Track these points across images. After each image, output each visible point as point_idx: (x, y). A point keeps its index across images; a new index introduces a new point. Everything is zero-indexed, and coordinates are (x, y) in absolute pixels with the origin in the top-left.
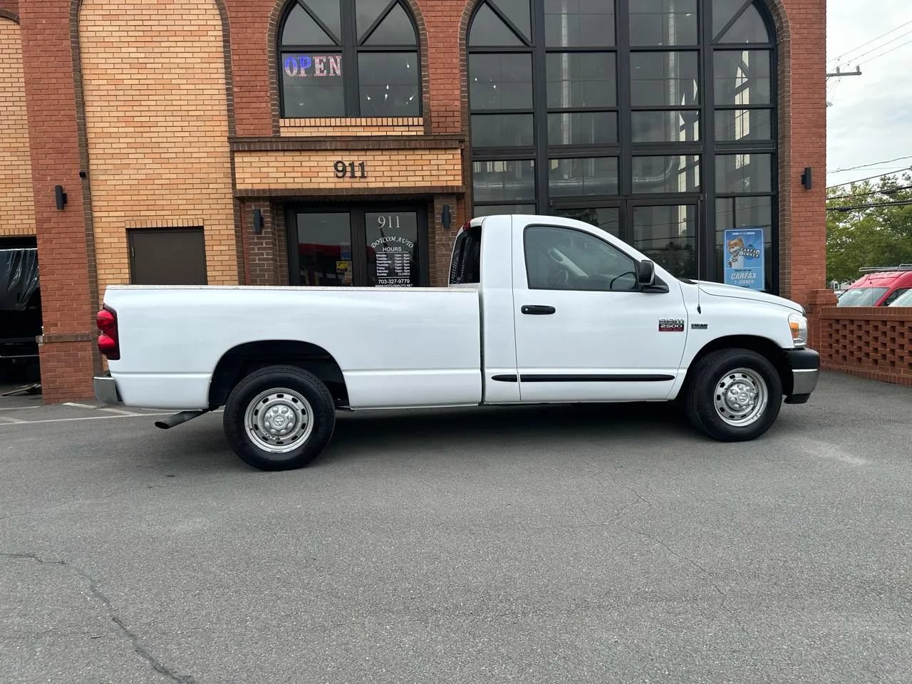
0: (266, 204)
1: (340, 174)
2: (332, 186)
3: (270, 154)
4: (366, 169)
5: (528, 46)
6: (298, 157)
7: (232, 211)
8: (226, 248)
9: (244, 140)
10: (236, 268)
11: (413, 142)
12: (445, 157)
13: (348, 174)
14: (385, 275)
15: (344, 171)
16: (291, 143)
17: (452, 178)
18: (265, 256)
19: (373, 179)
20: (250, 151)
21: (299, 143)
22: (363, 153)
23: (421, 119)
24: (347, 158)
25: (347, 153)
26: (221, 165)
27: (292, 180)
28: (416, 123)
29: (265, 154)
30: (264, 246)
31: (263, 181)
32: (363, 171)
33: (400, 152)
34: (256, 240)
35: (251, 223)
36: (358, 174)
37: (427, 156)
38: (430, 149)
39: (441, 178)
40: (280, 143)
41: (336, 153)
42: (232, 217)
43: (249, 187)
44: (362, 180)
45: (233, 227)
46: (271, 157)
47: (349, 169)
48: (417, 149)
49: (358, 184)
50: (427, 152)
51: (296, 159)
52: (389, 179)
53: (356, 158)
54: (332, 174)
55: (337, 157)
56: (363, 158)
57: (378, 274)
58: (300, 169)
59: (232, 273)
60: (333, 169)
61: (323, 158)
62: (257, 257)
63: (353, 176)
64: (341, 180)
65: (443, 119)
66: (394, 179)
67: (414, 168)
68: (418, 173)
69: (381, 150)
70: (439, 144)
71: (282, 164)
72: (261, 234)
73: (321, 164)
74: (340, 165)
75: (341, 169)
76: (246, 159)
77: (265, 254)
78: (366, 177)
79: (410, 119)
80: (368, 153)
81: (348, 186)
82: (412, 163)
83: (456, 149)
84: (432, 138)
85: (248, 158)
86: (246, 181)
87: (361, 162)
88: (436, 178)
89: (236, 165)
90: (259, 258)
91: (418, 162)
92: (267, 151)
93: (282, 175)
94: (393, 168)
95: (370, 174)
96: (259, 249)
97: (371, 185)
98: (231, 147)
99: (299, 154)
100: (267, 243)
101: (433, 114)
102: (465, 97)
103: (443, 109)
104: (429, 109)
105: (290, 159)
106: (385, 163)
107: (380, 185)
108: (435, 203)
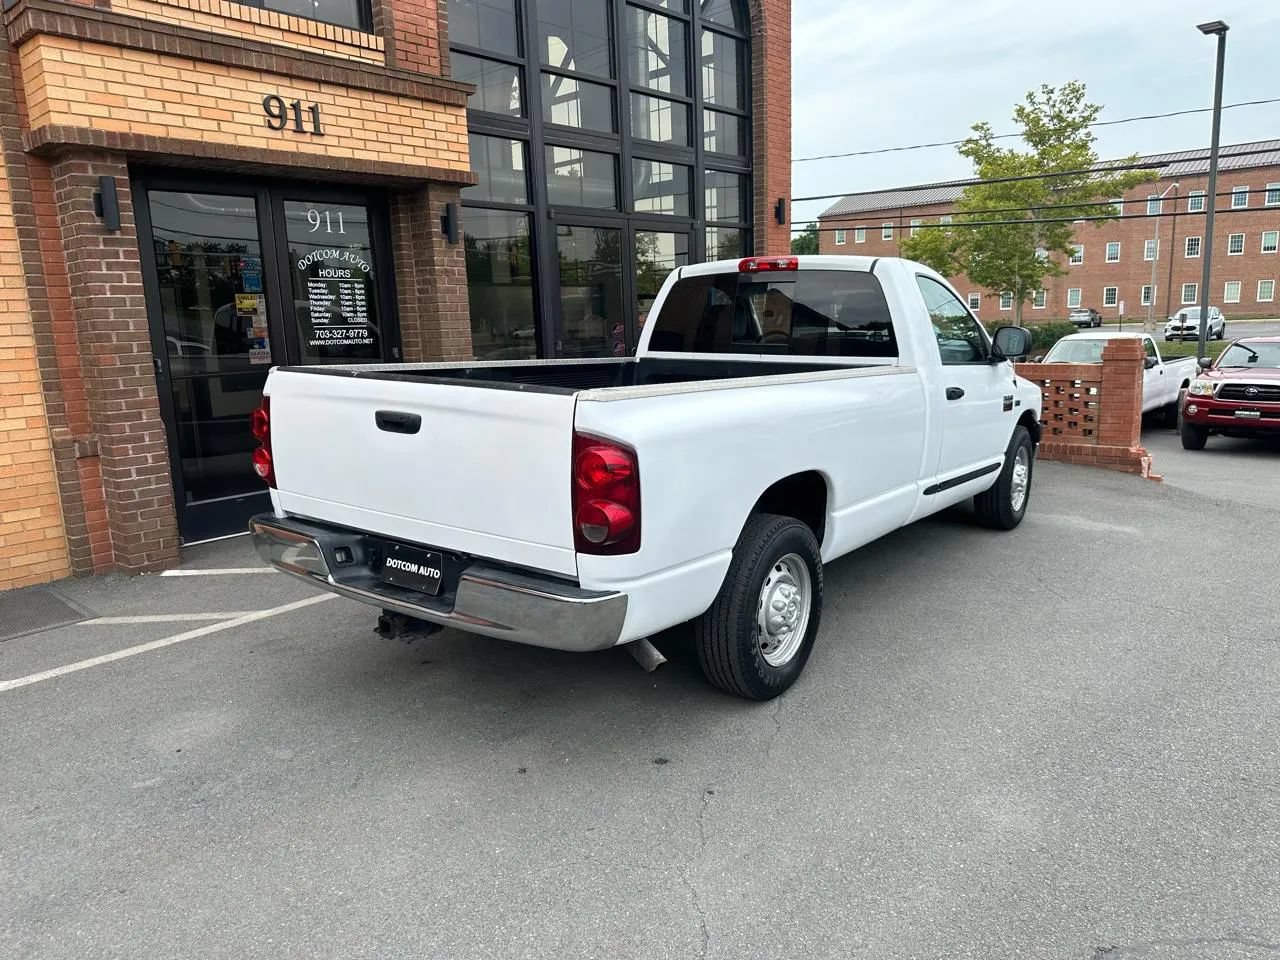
0: (120, 166)
1: (276, 123)
2: (261, 144)
3: (127, 54)
4: (322, 119)
6: (203, 76)
9: (67, 11)
11: (401, 83)
12: (445, 118)
13: (291, 125)
14: (326, 321)
15: (282, 117)
16: (177, 39)
17: (454, 156)
18: (125, 283)
19: (334, 141)
20: (81, 39)
21: (198, 44)
22: (314, 87)
23: (381, 40)
24: (290, 92)
25: (286, 82)
27: (179, 121)
28: (373, 46)
29: (116, 52)
30: (122, 259)
31: (116, 113)
32: (317, 127)
33: (378, 98)
34: (102, 247)
35: (87, 205)
36: (308, 127)
37: (421, 112)
38: (423, 100)
39: (442, 155)
40: (153, 35)
41: (266, 78)
42: (4, 185)
43: (84, 123)
44: (316, 139)
45: (7, 211)
46: (131, 62)
47: (291, 114)
48: (405, 96)
49: (310, 147)
50: (418, 105)
51: (186, 75)
52: (361, 144)
53: (301, 95)
54: (260, 121)
55: (268, 87)
56: (315, 97)
57: (314, 321)
58: (195, 100)
60: (261, 110)
61: (241, 85)
62: (108, 285)
63: (299, 130)
64: (278, 134)
65: (413, 48)
66: (370, 145)
67: (400, 130)
68: (407, 140)
69: (347, 87)
70: (438, 93)
71: (156, 83)
72: (112, 232)
73: (237, 95)
74: (274, 103)
75: (276, 111)
76: (68, 57)
77: (125, 279)
78: (323, 135)
79: (364, 36)
80: (324, 89)
81: (290, 147)
82: (396, 120)
83: (461, 106)
84: (429, 81)
85: (75, 55)
86: (75, 108)
87: (312, 105)
88: (431, 153)
89: (46, 66)
90: (111, 286)
91: (405, 121)
92: (121, 46)
93: (158, 107)
94: (368, 125)
95: (329, 130)
96: (109, 266)
97: (334, 152)
98: (30, 21)
99: (190, 66)
100: (127, 254)
101: (399, 35)
102: (444, 17)
103: (412, 29)
104: (391, 23)
105: (173, 74)
106: (354, 113)
107: (347, 154)
108: (431, 197)
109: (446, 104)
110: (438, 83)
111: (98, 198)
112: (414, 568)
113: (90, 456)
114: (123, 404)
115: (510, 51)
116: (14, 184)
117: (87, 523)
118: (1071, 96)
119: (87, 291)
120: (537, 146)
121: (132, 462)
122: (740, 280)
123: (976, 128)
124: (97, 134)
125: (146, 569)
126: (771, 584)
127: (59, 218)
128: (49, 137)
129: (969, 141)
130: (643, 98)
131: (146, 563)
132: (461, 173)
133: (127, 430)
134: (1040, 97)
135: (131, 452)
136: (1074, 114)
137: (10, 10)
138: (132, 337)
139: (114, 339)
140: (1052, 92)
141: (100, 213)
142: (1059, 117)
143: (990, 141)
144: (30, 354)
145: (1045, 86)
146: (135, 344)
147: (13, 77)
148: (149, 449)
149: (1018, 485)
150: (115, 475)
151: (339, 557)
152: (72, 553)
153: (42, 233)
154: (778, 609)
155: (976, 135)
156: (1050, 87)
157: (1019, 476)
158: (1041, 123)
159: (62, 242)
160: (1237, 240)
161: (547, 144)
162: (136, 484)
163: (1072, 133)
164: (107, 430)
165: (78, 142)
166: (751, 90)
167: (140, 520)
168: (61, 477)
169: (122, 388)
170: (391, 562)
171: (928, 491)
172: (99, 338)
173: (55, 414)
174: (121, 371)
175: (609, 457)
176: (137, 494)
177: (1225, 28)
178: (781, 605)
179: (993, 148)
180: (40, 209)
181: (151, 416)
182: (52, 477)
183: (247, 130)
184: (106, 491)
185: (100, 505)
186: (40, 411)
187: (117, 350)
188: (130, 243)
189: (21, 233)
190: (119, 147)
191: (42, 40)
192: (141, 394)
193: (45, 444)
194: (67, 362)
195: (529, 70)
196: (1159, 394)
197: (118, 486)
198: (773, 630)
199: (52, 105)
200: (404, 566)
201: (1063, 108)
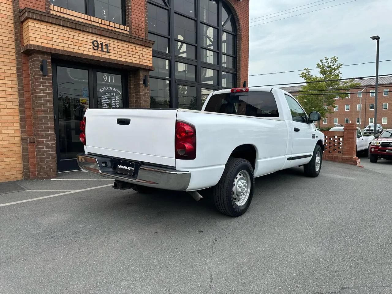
0: (49, 57)
1: (96, 48)
2: (91, 54)
3: (54, 26)
4: (109, 48)
5: (168, 7)
6: (75, 33)
7: (14, 58)
8: (10, 82)
9: (37, 12)
10: (17, 97)
11: (133, 39)
12: (145, 50)
13: (100, 49)
15: (98, 46)
16: (69, 23)
17: (148, 62)
18: (47, 91)
19: (113, 55)
20: (41, 21)
21: (74, 24)
22: (108, 39)
23: (128, 28)
24: (100, 40)
25: (100, 37)
26: (6, 24)
27: (67, 46)
28: (126, 29)
29: (51, 25)
30: (47, 84)
31: (49, 42)
32: (107, 50)
33: (126, 43)
34: (41, 80)
35: (38, 68)
36: (105, 50)
37: (138, 48)
38: (139, 45)
39: (144, 61)
40: (62, 21)
41: (94, 35)
42: (15, 61)
43: (40, 44)
44: (107, 54)
45: (15, 68)
46: (54, 28)
47: (100, 46)
48: (134, 43)
49: (105, 56)
50: (138, 46)
51: (70, 33)
52: (120, 56)
53: (104, 41)
54: (91, 47)
55: (94, 38)
56: (108, 42)
58: (73, 40)
59: (13, 100)
60: (91, 44)
61: (86, 37)
63: (102, 51)
64: (96, 51)
65: (137, 31)
66: (123, 56)
67: (132, 53)
68: (134, 56)
69: (117, 39)
70: (144, 43)
71: (61, 34)
72: (45, 76)
73: (85, 40)
74: (95, 42)
75: (96, 45)
76: (37, 25)
77: (47, 90)
78: (109, 53)
79: (123, 26)
80: (110, 39)
81: (100, 55)
82: (131, 50)
83: (150, 47)
84: (141, 39)
85: (38, 25)
86: (37, 40)
87: (107, 44)
88: (141, 60)
89: (30, 27)
90: (43, 92)
91: (134, 50)
92: (52, 23)
93: (61, 41)
94: (123, 51)
95: (111, 51)
96: (43, 86)
97: (112, 58)
98: (27, 15)
99: (72, 30)
100: (49, 83)
101: (133, 27)
102: (147, 23)
103: (137, 25)
104: (131, 23)
105: (67, 32)
106: (119, 47)
107: (116, 58)
108: (140, 73)
109: (146, 46)
110: (144, 40)
111: (42, 66)
112: (126, 168)
113: (32, 143)
114: (44, 127)
115: (166, 34)
116: (17, 61)
117: (30, 163)
118: (334, 61)
119: (36, 93)
120: (173, 61)
121: (45, 145)
122: (231, 95)
123: (305, 69)
124: (43, 47)
125: (46, 178)
126: (238, 179)
127: (30, 72)
128: (29, 47)
129: (303, 73)
130: (205, 50)
131: (46, 176)
132: (150, 66)
133: (44, 135)
134: (324, 61)
135: (44, 142)
136: (335, 66)
137: (21, 12)
138: (48, 107)
139: (43, 107)
140: (328, 59)
141: (42, 71)
142: (330, 67)
143: (309, 73)
144: (17, 111)
145: (326, 58)
146: (49, 109)
147: (20, 31)
148: (50, 141)
149: (318, 163)
150: (39, 148)
151: (103, 165)
152: (24, 172)
153: (24, 76)
154: (240, 187)
155: (305, 72)
156: (327, 58)
157: (318, 160)
158: (325, 68)
159: (30, 79)
160: (385, 105)
161: (176, 61)
162: (45, 151)
163: (334, 71)
164: (38, 134)
165: (37, 49)
166: (237, 50)
167: (45, 162)
168: (23, 148)
169: (44, 122)
170: (119, 166)
172: (38, 107)
173: (23, 129)
174: (44, 117)
175: (187, 128)
176: (45, 154)
177: (379, 38)
178: (241, 186)
179: (310, 75)
180: (24, 69)
181: (51, 131)
182: (20, 148)
183: (87, 50)
184: (36, 153)
185: (34, 158)
186: (18, 128)
187: (43, 111)
188: (50, 79)
189: (18, 75)
190: (49, 52)
191: (29, 20)
192: (49, 124)
193: (19, 138)
194: (29, 114)
195: (171, 41)
196: (362, 146)
197: (40, 151)
198: (238, 193)
199: (30, 38)
200: (123, 167)
201: (331, 64)
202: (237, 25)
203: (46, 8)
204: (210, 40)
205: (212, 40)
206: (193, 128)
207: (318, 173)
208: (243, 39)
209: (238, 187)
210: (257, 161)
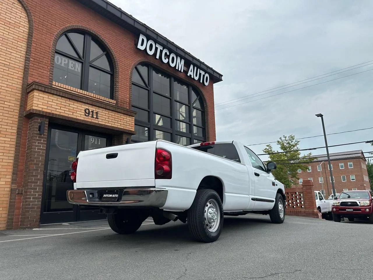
0: (47, 120)
1: (87, 115)
2: (82, 119)
3: (54, 96)
4: (98, 115)
5: (148, 88)
6: (71, 102)
7: (17, 120)
8: (9, 140)
9: (43, 85)
10: (13, 152)
11: (119, 110)
12: (129, 119)
13: (90, 115)
15: (89, 113)
16: (67, 94)
17: (131, 127)
18: (41, 148)
19: (101, 120)
20: (44, 92)
21: (71, 96)
22: (98, 108)
23: (115, 101)
24: (91, 108)
25: (91, 106)
26: (14, 94)
27: (63, 111)
28: (113, 102)
29: (52, 95)
30: (42, 142)
31: (49, 108)
33: (113, 112)
34: (38, 138)
35: (36, 128)
36: (95, 116)
37: (123, 116)
39: (128, 127)
40: (61, 92)
41: (86, 105)
42: (17, 123)
43: (41, 109)
44: (96, 119)
45: (16, 128)
46: (54, 98)
47: (91, 113)
48: (119, 112)
49: (95, 121)
50: (123, 115)
51: (67, 102)
52: (107, 122)
53: (94, 109)
54: (83, 114)
55: (87, 107)
56: (98, 110)
58: (68, 107)
59: (10, 155)
60: (84, 111)
61: (80, 105)
62: (37, 148)
64: (87, 117)
65: (123, 104)
66: (110, 122)
67: (118, 120)
68: (119, 122)
69: (106, 109)
70: (128, 113)
71: (60, 103)
72: (41, 135)
73: (78, 108)
74: (87, 110)
75: (87, 112)
76: (40, 95)
77: (42, 146)
78: (98, 119)
79: (111, 100)
80: (100, 109)
81: (90, 120)
82: (117, 117)
83: (133, 116)
84: (126, 110)
85: (42, 95)
86: (39, 106)
87: (97, 112)
88: (125, 126)
89: (35, 96)
90: (38, 148)
91: (119, 118)
92: (53, 94)
93: (59, 108)
94: (110, 118)
95: (100, 118)
96: (38, 143)
97: (100, 123)
98: (34, 87)
99: (69, 100)
100: (44, 141)
101: (119, 101)
102: (131, 98)
103: (123, 100)
104: (118, 98)
105: (64, 101)
106: (106, 115)
107: (104, 123)
108: (124, 136)
109: (130, 115)
110: (128, 111)
111: (40, 127)
112: (111, 196)
113: (20, 194)
114: (33, 179)
115: (147, 108)
116: (19, 123)
117: (15, 213)
118: (291, 138)
119: (31, 148)
120: (152, 129)
121: (32, 195)
122: (201, 147)
123: (267, 146)
124: (43, 112)
125: (28, 228)
126: (208, 207)
127: (28, 132)
128: (31, 111)
129: (266, 149)
130: (178, 122)
131: (29, 226)
132: (132, 131)
133: (33, 186)
134: (283, 139)
135: (32, 192)
136: (293, 143)
137: (29, 85)
138: (40, 161)
139: (35, 161)
140: (286, 137)
141: (39, 130)
142: (289, 143)
143: (272, 149)
144: (11, 164)
145: (284, 136)
146: (40, 163)
147: (26, 99)
148: (37, 192)
149: (281, 210)
150: (26, 198)
151: (91, 196)
152: (8, 222)
153: (23, 135)
154: (210, 214)
155: (267, 148)
156: (285, 136)
157: (281, 207)
158: (284, 145)
159: (27, 137)
160: (344, 178)
161: (154, 129)
162: (31, 202)
163: (293, 147)
164: (27, 185)
165: (38, 113)
167: (30, 212)
168: (11, 199)
169: (34, 174)
170: (105, 196)
171: (253, 199)
172: (31, 160)
173: (14, 181)
174: (35, 170)
175: (164, 153)
176: (31, 205)
177: (322, 116)
178: (211, 212)
179: (272, 151)
180: (24, 129)
181: (40, 183)
182: (8, 199)
183: (80, 115)
184: (22, 204)
185: (19, 208)
186: (10, 180)
187: (35, 164)
188: (45, 138)
189: (18, 134)
190: (48, 115)
191: (35, 91)
192: (39, 177)
193: (8, 189)
194: (21, 168)
195: (150, 114)
197: (26, 201)
199: (34, 105)
200: (108, 196)
201: (290, 141)
202: (205, 103)
203: (49, 83)
204: (182, 116)
205: (185, 116)
206: (169, 153)
207: (282, 219)
208: (210, 114)
209: (209, 214)
210: (225, 194)
